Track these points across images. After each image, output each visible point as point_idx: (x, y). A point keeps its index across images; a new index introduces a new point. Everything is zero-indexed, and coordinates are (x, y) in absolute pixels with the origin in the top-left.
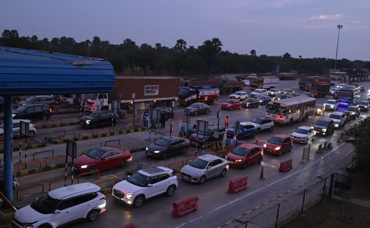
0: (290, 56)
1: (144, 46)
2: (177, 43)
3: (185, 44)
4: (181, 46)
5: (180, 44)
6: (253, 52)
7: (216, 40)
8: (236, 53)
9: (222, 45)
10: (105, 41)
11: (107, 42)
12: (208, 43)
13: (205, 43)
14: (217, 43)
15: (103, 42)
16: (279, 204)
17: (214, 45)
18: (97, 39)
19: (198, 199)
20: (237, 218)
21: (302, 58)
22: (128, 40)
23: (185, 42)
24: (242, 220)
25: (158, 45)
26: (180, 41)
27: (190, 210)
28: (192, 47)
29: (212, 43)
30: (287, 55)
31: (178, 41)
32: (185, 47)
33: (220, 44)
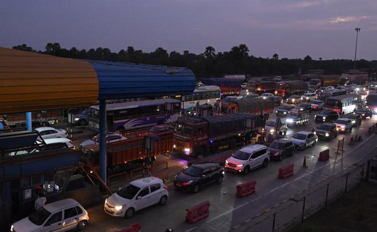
0: (310, 58)
1: (173, 53)
2: (206, 50)
3: (214, 51)
4: (210, 52)
5: (209, 51)
6: (276, 55)
7: (243, 46)
9: (248, 51)
10: (138, 50)
11: (140, 51)
12: (235, 49)
13: (232, 49)
14: (244, 49)
15: (136, 51)
16: (328, 184)
17: (241, 50)
18: (130, 49)
19: (255, 183)
20: (292, 197)
21: (323, 60)
22: (160, 49)
23: (214, 49)
24: (295, 198)
25: (186, 52)
26: (209, 48)
27: (250, 192)
28: (220, 53)
29: (239, 49)
30: (308, 58)
31: (207, 48)
32: (213, 53)
33: (247, 49)
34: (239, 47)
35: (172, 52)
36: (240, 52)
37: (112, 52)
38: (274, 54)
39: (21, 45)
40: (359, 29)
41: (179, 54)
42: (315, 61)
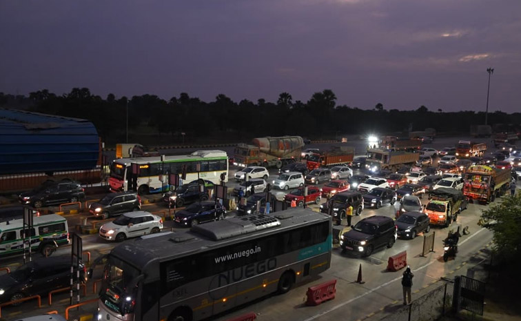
0: (426, 109)
1: (244, 102)
2: (280, 97)
3: (291, 98)
4: (286, 101)
5: (284, 99)
6: (379, 106)
7: (328, 93)
8: (357, 108)
9: (336, 98)
10: (194, 98)
11: (197, 99)
12: (317, 96)
13: (314, 96)
14: (330, 97)
15: (192, 100)
17: (325, 98)
18: (184, 96)
21: (443, 112)
22: (222, 96)
23: (290, 96)
25: (261, 101)
26: (284, 95)
28: (298, 103)
29: (323, 96)
30: (423, 109)
31: (281, 95)
32: (290, 102)
33: (333, 96)
34: (322, 93)
35: (242, 101)
36: (323, 100)
38: (377, 104)
39: (41, 91)
41: (251, 103)
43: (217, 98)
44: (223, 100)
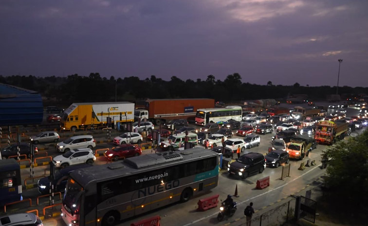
0: (299, 85)
2: (208, 78)
4: (211, 80)
6: (270, 83)
7: (236, 75)
9: (241, 78)
11: (160, 79)
12: (230, 77)
13: (228, 77)
14: (237, 77)
15: (158, 79)
17: (235, 78)
18: (153, 77)
21: (309, 86)
22: (174, 77)
23: (214, 77)
26: (210, 77)
28: (219, 81)
29: (233, 77)
30: (297, 85)
32: (214, 81)
33: (239, 77)
34: (233, 75)
36: (234, 79)
37: (140, 79)
40: (342, 60)
42: (302, 87)
43: (172, 78)
44: (175, 79)
